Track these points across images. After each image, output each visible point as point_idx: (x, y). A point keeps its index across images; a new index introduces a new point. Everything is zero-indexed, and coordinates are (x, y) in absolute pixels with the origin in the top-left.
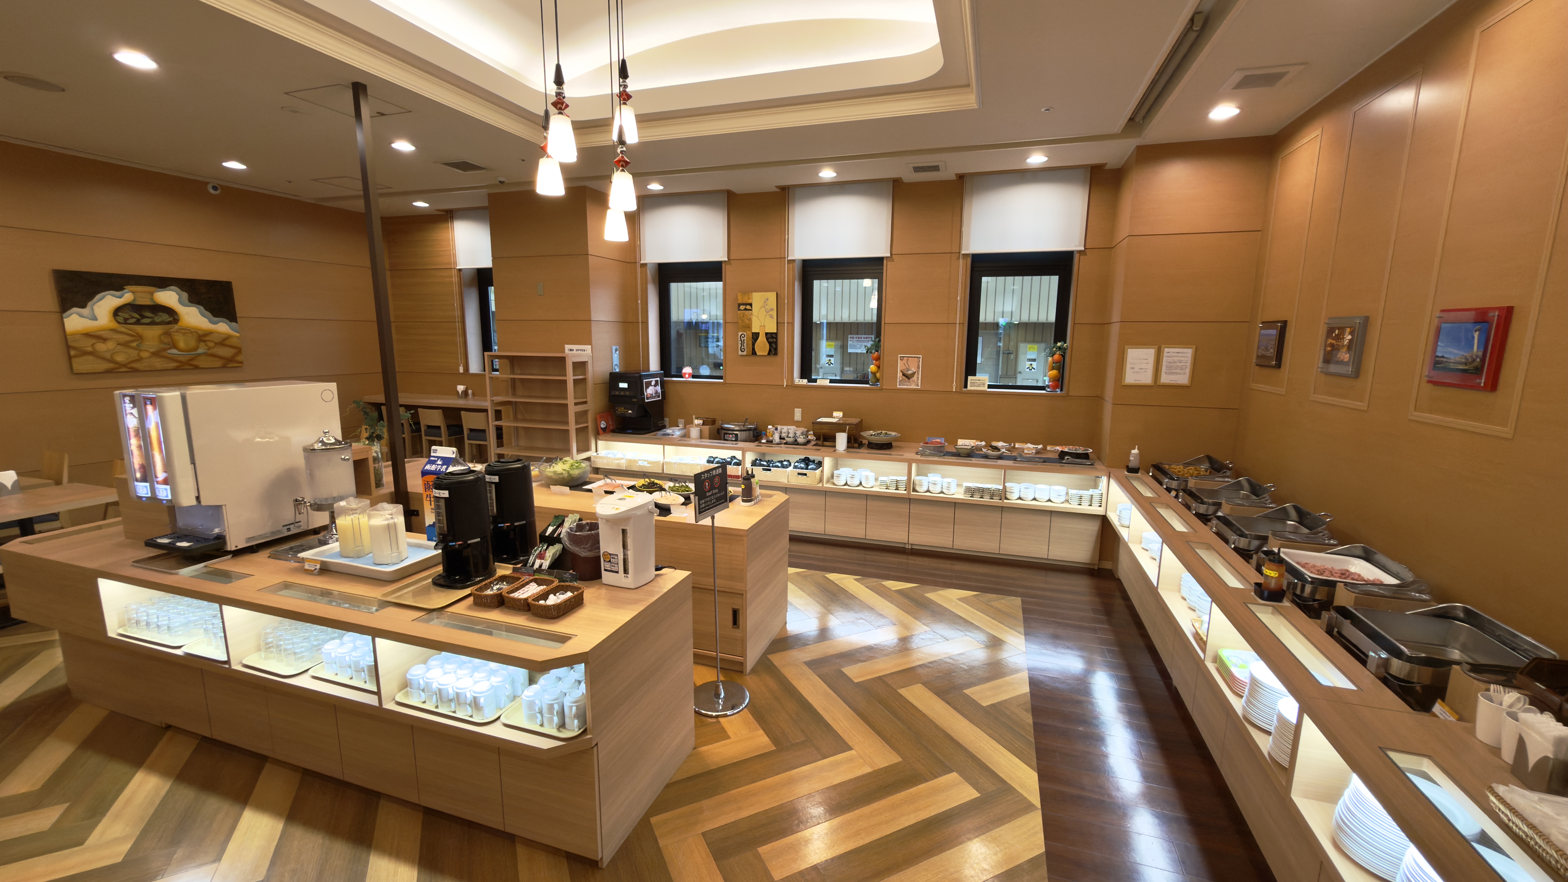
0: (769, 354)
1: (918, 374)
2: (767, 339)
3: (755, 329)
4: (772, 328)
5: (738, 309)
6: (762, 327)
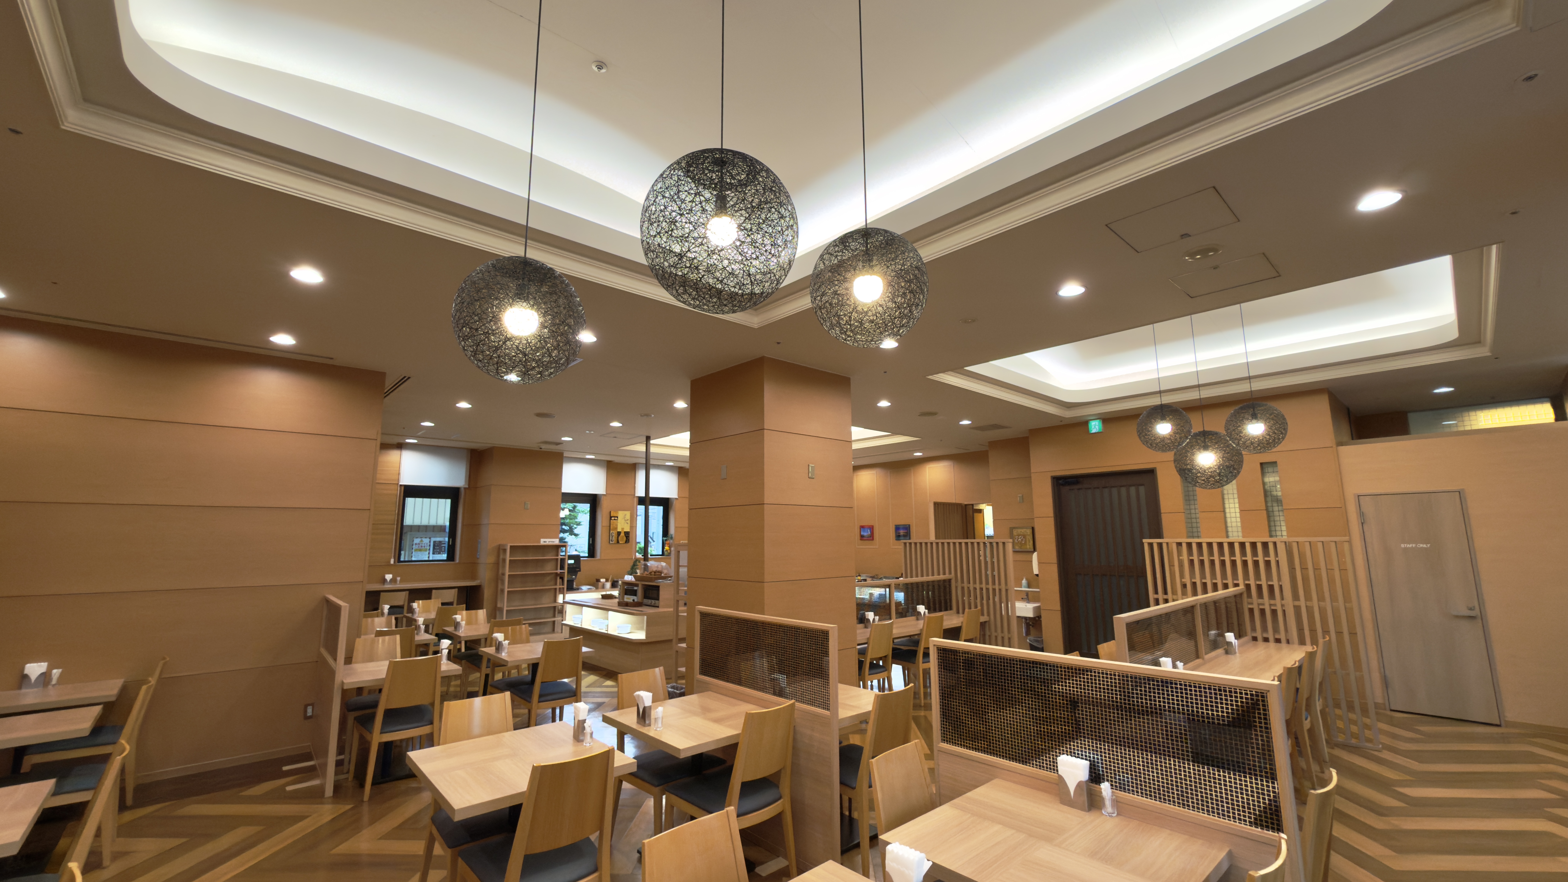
0: (625, 543)
2: (625, 535)
3: (619, 530)
4: (627, 529)
5: (611, 519)
6: (623, 529)
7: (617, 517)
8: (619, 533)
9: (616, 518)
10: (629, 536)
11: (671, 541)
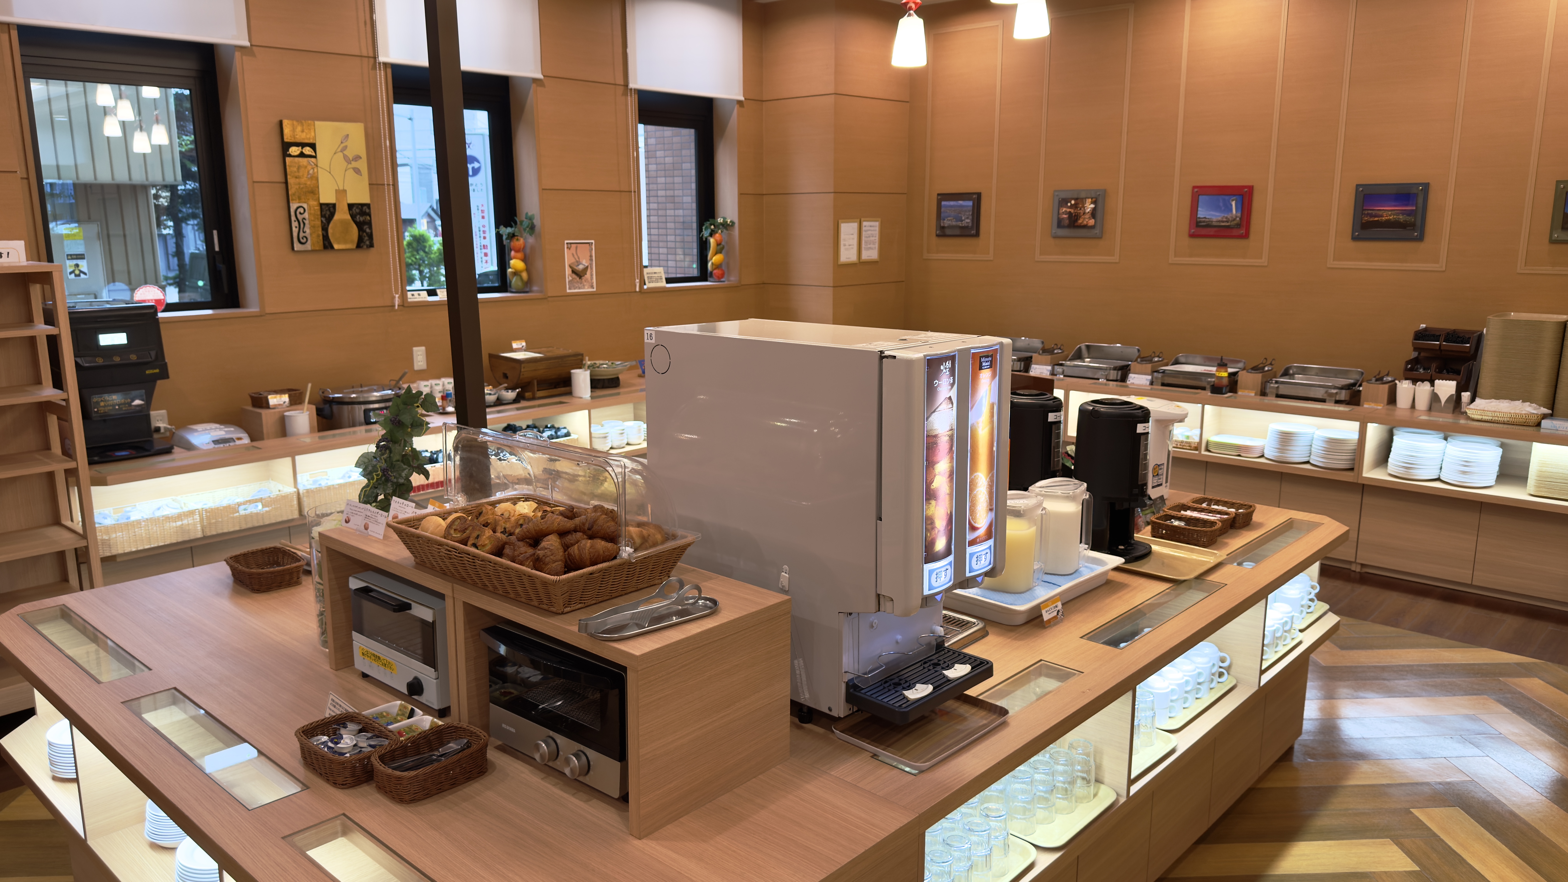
0: (359, 246)
1: (592, 269)
2: (353, 217)
3: (327, 196)
4: (360, 194)
5: (285, 154)
6: (341, 193)
7: (313, 146)
8: (328, 211)
9: (308, 151)
10: (369, 224)
11: (531, 240)
